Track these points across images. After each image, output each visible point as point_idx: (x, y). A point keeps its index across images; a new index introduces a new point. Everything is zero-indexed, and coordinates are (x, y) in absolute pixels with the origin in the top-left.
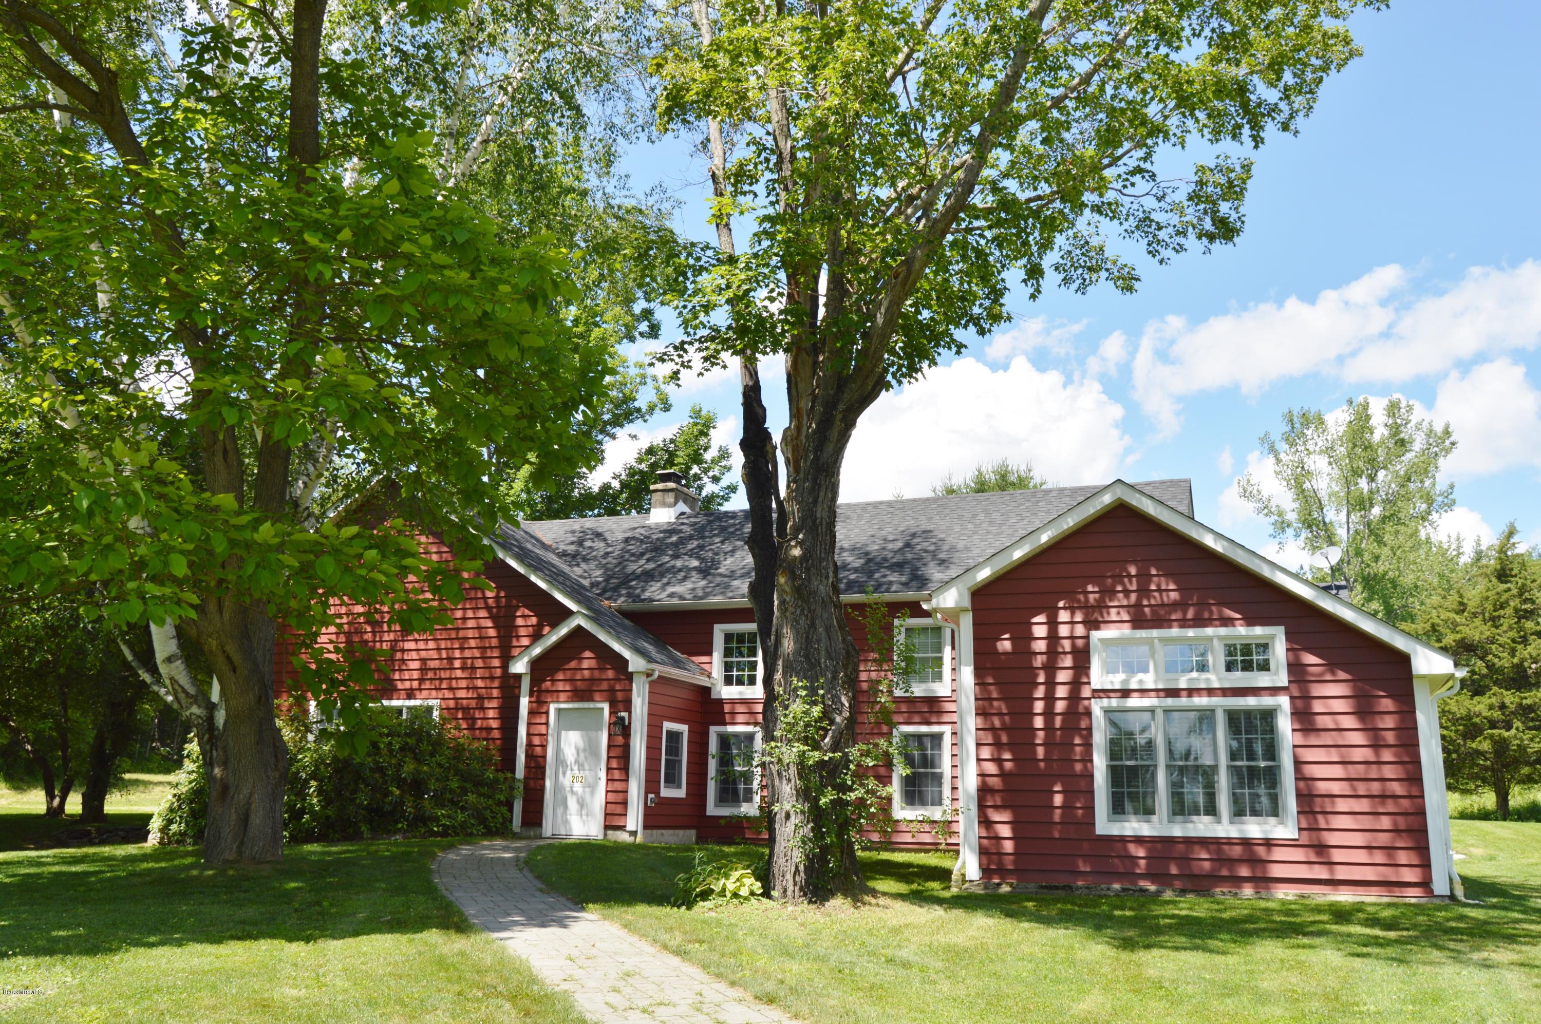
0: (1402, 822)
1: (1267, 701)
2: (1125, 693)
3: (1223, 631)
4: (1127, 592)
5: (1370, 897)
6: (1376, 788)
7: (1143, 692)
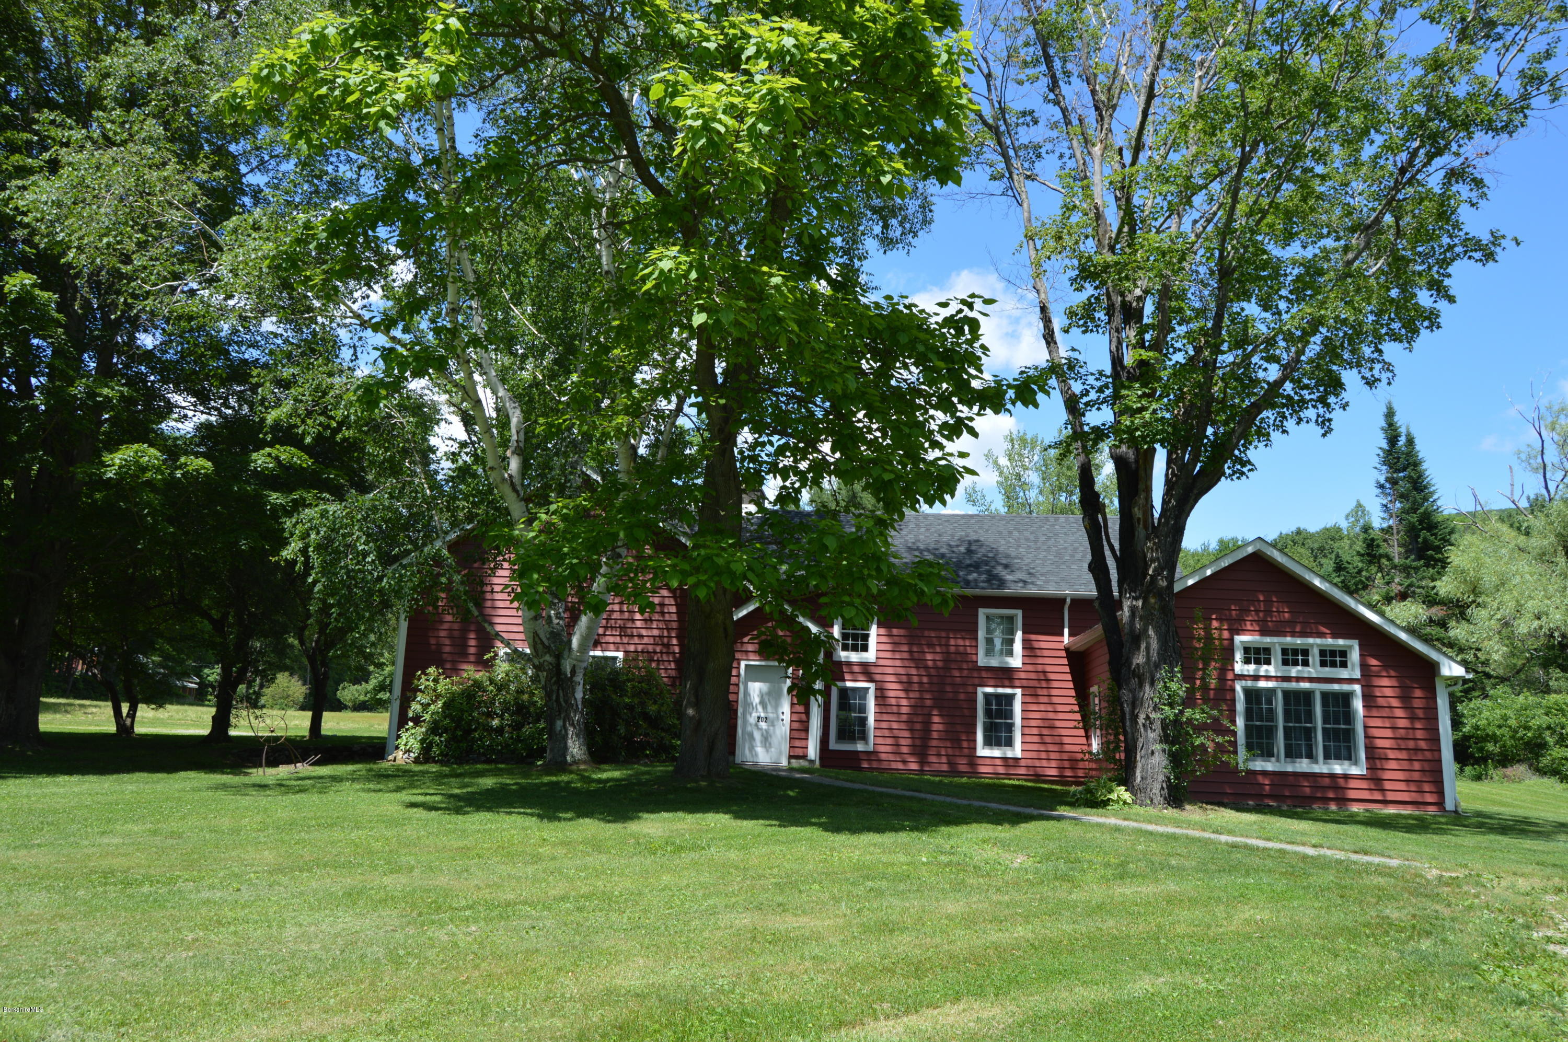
0: (1427, 766)
1: (1346, 687)
2: (1256, 678)
3: (1318, 641)
4: (1257, 611)
5: (1406, 811)
6: (1411, 744)
7: (1268, 678)
